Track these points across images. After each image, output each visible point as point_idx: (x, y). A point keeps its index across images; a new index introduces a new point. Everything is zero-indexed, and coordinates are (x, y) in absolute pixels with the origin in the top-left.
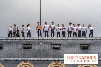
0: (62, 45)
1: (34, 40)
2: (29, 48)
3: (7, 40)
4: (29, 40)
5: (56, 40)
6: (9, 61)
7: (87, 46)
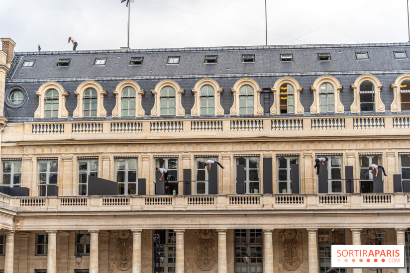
0: (293, 55)
1: (257, 49)
2: (251, 60)
3: (223, 50)
4: (251, 49)
5: (286, 49)
6: (225, 77)
7: (327, 55)
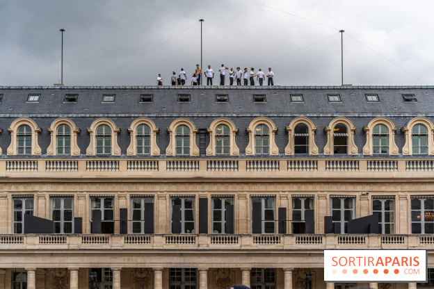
0: (229, 96)
1: (193, 89)
2: (187, 100)
3: (158, 89)
4: (187, 89)
5: (222, 89)
6: (161, 117)
7: (262, 97)
